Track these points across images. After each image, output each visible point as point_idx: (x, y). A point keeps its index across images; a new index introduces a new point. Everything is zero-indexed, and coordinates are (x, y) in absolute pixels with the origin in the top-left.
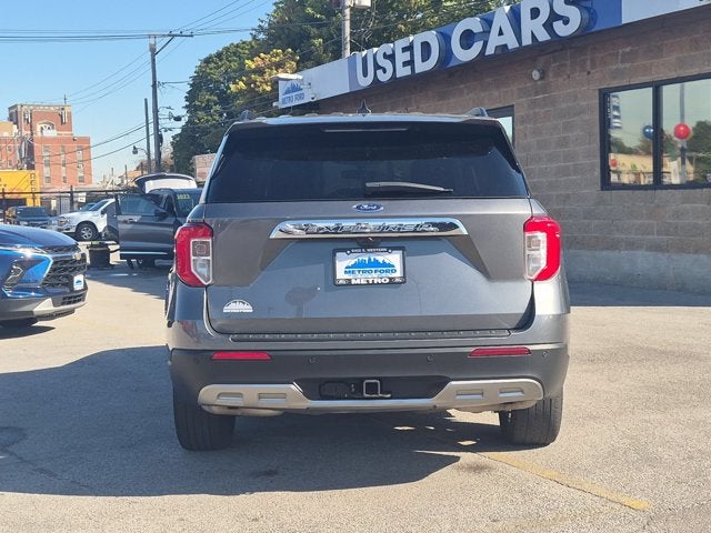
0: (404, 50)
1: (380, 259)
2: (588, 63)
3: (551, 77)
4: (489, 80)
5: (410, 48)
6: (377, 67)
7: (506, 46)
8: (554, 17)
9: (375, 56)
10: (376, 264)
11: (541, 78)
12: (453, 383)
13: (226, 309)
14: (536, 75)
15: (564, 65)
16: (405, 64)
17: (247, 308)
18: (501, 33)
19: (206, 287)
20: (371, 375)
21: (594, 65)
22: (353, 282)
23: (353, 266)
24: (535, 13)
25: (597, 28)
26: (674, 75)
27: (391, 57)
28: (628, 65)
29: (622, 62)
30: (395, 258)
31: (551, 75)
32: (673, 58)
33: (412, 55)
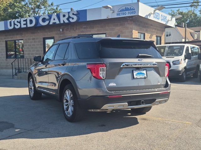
0: (24, 21)
1: (142, 72)
2: (75, 29)
3: (65, 31)
4: (47, 30)
5: (26, 20)
6: (15, 24)
7: (56, 23)
8: (69, 17)
9: (14, 22)
10: (141, 73)
11: (62, 31)
12: (157, 100)
13: (109, 85)
14: (61, 30)
15: (68, 29)
16: (24, 24)
17: (115, 85)
18: (54, 19)
19: (104, 79)
20: (142, 100)
21: (76, 29)
22: (138, 78)
23: (137, 74)
24: (64, 16)
25: (80, 21)
26: (96, 33)
27: (20, 22)
28: (85, 30)
29: (84, 29)
30: (145, 72)
31: (65, 30)
32: (96, 29)
33: (27, 22)
